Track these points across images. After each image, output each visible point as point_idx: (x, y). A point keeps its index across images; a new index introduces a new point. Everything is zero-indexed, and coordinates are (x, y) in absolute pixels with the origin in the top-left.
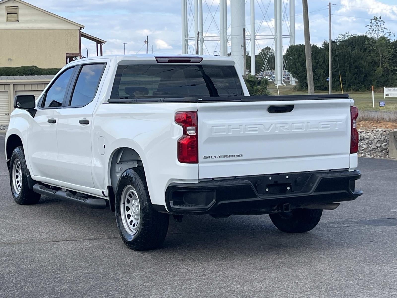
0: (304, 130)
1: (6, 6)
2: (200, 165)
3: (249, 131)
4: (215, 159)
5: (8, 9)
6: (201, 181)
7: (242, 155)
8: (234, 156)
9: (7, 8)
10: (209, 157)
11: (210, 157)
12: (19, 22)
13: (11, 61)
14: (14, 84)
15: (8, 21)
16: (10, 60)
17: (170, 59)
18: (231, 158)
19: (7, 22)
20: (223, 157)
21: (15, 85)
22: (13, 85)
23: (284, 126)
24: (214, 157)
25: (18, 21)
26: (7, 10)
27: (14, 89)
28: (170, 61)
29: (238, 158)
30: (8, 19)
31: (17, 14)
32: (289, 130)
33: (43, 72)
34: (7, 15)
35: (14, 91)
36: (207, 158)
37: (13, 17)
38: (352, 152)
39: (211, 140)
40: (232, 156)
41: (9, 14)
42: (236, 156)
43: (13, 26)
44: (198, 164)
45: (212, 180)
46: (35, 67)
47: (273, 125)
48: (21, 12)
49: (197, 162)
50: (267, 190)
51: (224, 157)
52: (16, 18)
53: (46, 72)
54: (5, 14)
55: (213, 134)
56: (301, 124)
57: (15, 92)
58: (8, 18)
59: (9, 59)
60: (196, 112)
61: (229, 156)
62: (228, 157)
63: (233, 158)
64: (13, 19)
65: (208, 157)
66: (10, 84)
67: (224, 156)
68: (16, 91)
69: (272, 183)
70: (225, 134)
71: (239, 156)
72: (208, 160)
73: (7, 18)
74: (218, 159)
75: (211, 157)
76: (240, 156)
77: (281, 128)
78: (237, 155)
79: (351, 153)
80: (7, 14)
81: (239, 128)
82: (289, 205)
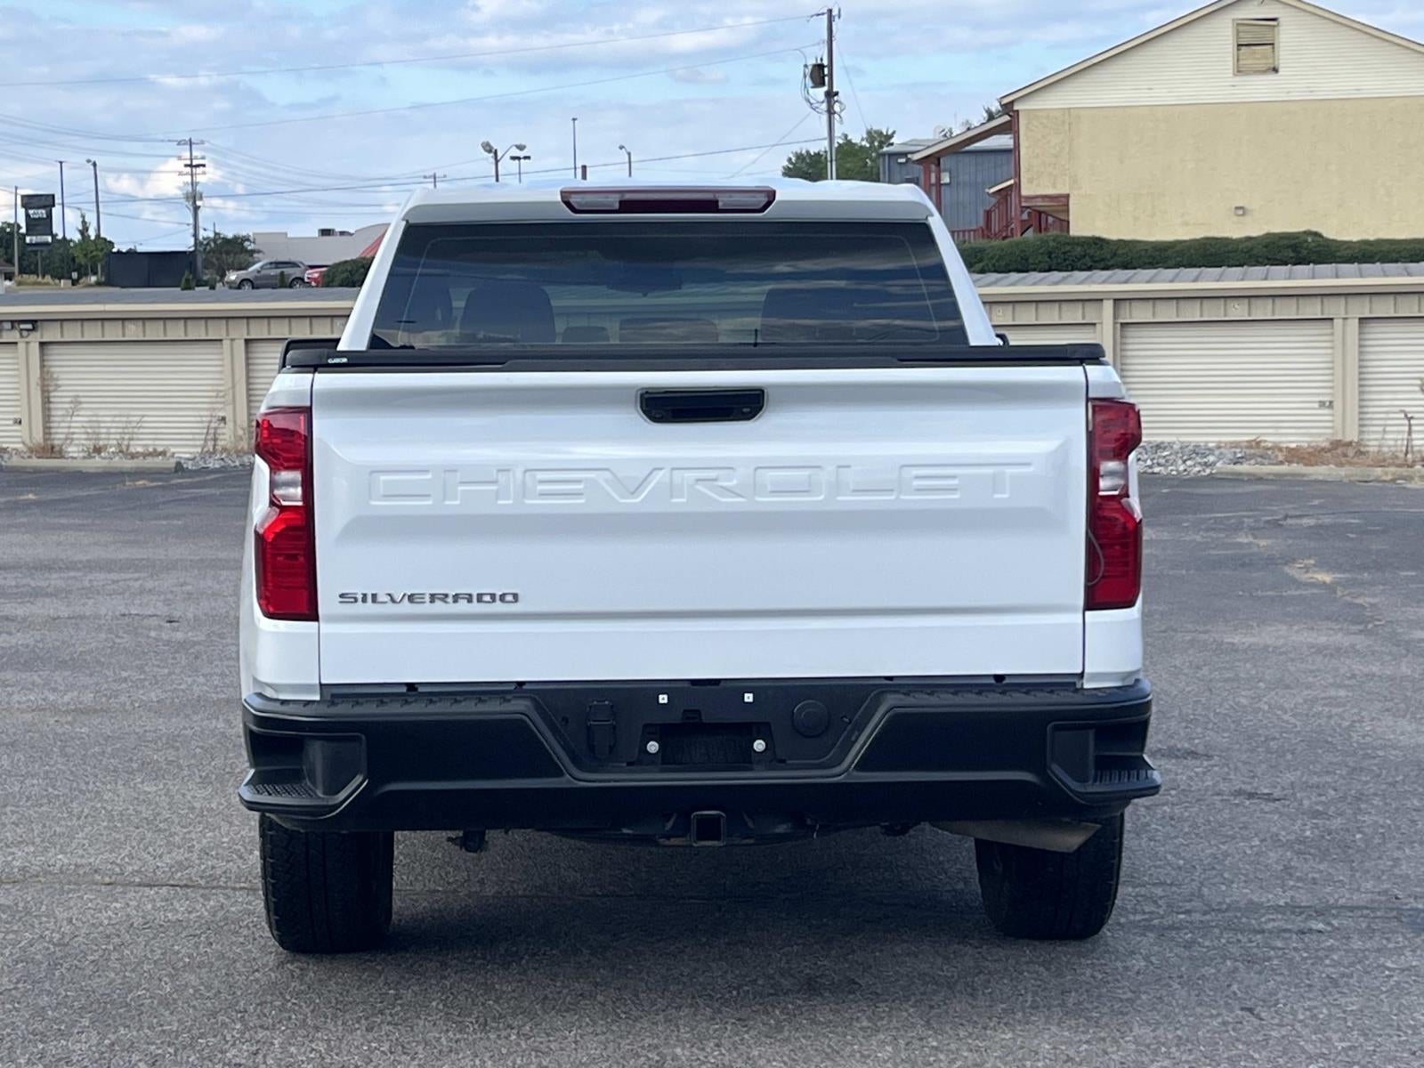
0: (821, 498)
1: (1233, 20)
2: (325, 627)
3: (543, 495)
4: (391, 609)
5: (1241, 28)
6: (334, 694)
7: (515, 596)
8: (480, 597)
9: (1240, 25)
10: (365, 596)
11: (369, 598)
12: (1280, 73)
13: (1243, 215)
14: (1115, 300)
15: (1239, 71)
16: (1241, 212)
17: (628, 197)
18: (463, 607)
19: (1235, 75)
20: (427, 599)
21: (1122, 303)
22: (1111, 302)
23: (716, 480)
24: (387, 599)
25: (1275, 70)
26: (1238, 32)
27: (1115, 316)
28: (627, 206)
29: (498, 607)
30: (1238, 67)
31: (1273, 44)
32: (742, 497)
33: (1338, 254)
34: (1238, 50)
35: (1115, 323)
36: (356, 600)
37: (1255, 57)
38: (1094, 601)
39: (367, 528)
40: (470, 595)
41: (1243, 48)
42: (487, 598)
43: (1259, 88)
44: (316, 624)
45: (404, 690)
46: (1316, 234)
47: (662, 472)
48: (1290, 35)
49: (313, 616)
50: (653, 747)
51: (432, 601)
52: (1271, 61)
53: (1349, 252)
54: (1230, 46)
55: (373, 503)
56: (805, 473)
57: (1119, 326)
58: (1241, 62)
59: (1237, 208)
60: (308, 411)
61: (456, 598)
62: (450, 599)
63: (476, 607)
64: (1263, 64)
65: (360, 597)
66: (1102, 300)
67: (433, 597)
68: (1122, 324)
69: (676, 718)
70: (430, 502)
71: (502, 597)
72: (360, 608)
73: (1238, 60)
74: (406, 607)
75: (374, 596)
76: (509, 598)
77: (700, 487)
78: (493, 596)
79: (1092, 603)
80: (1239, 45)
81: (495, 482)
82: (719, 817)
